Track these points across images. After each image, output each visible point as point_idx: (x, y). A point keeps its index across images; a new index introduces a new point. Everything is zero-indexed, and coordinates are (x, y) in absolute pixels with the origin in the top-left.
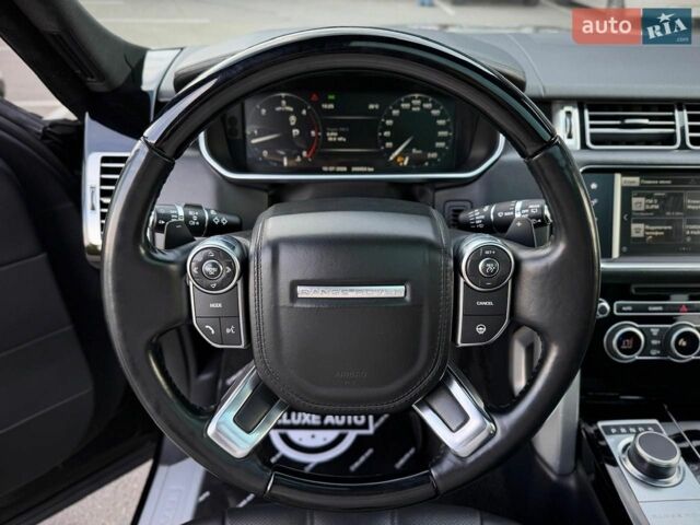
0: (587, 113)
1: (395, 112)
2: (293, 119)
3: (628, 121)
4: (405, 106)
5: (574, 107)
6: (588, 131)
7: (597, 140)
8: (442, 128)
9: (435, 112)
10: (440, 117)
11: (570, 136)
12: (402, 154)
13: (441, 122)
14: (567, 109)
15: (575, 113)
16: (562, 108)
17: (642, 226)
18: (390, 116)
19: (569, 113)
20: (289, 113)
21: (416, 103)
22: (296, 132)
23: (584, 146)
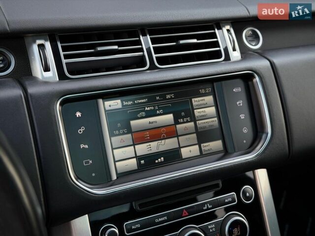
0: (59, 45)
3: (99, 49)
5: (46, 40)
6: (64, 61)
7: (76, 70)
11: (47, 69)
14: (39, 42)
15: (48, 45)
16: (35, 42)
19: (41, 47)
23: (62, 76)
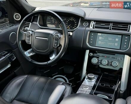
0: (95, 23)
1: (69, 20)
2: (53, 20)
4: (70, 19)
6: (95, 25)
7: (96, 27)
8: (76, 23)
9: (75, 21)
10: (75, 22)
11: (91, 26)
12: (69, 27)
13: (75, 23)
14: (92, 22)
17: (100, 42)
18: (68, 21)
20: (53, 19)
21: (72, 19)
22: (53, 22)
23: (93, 28)
